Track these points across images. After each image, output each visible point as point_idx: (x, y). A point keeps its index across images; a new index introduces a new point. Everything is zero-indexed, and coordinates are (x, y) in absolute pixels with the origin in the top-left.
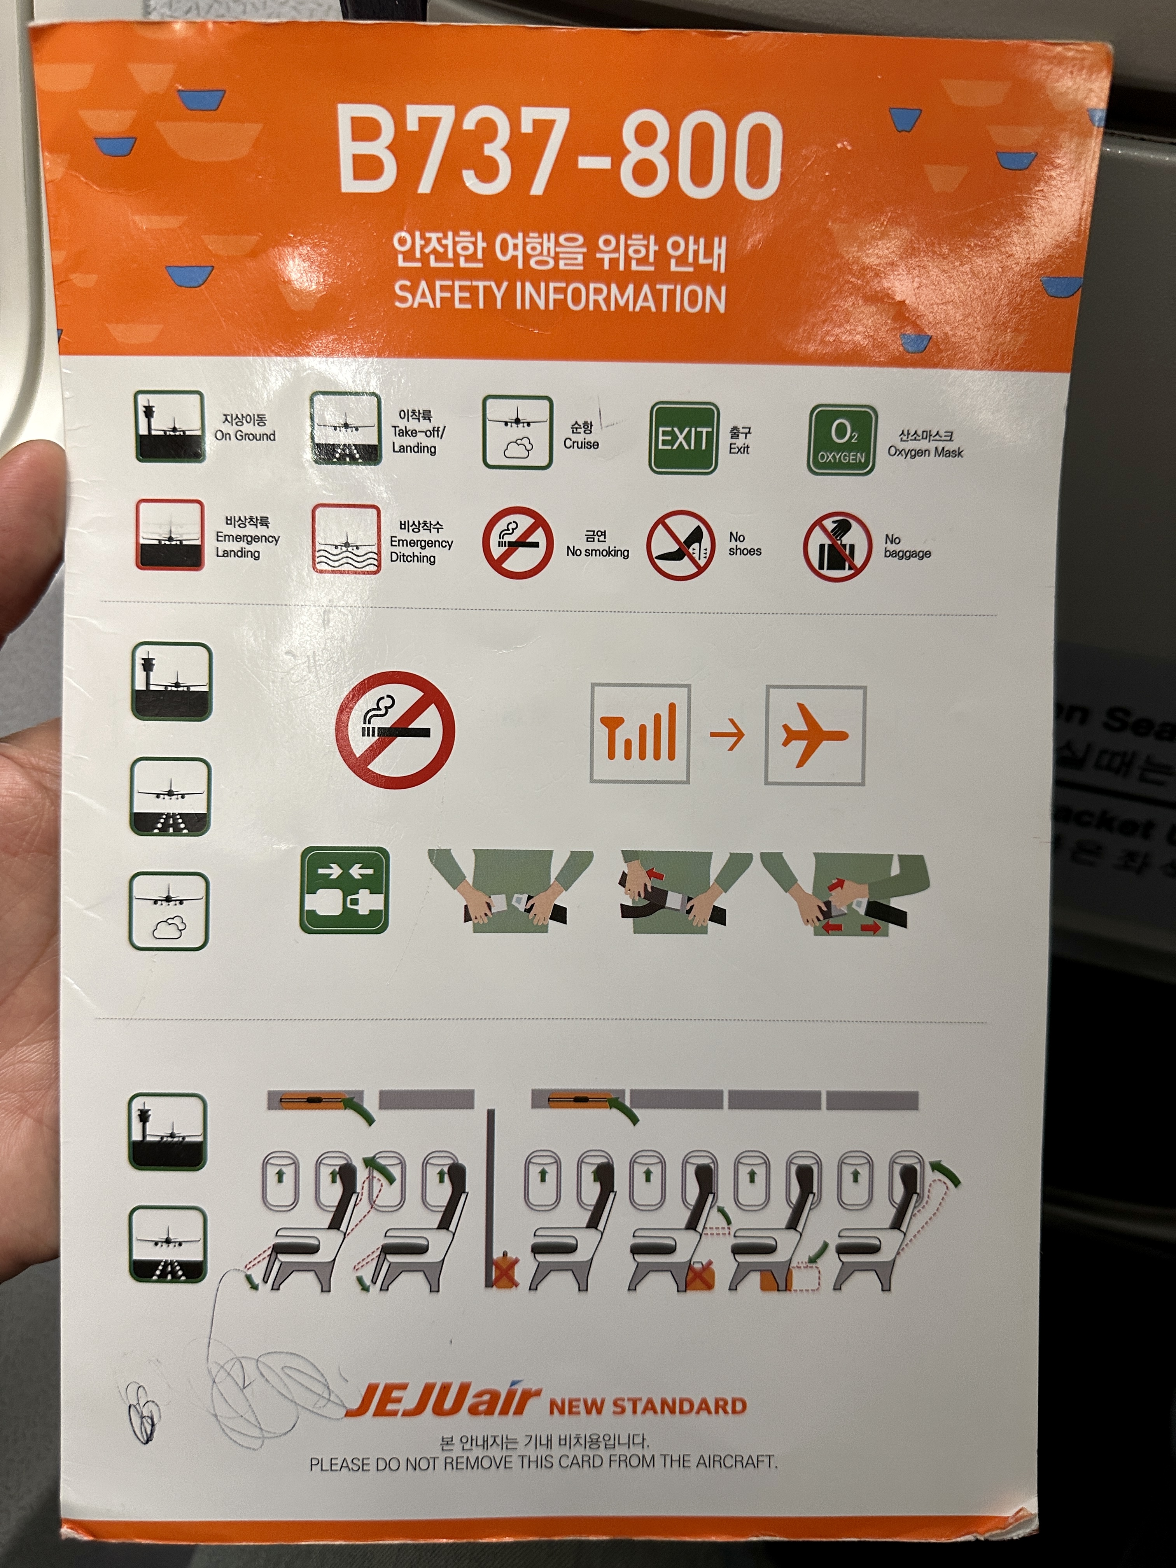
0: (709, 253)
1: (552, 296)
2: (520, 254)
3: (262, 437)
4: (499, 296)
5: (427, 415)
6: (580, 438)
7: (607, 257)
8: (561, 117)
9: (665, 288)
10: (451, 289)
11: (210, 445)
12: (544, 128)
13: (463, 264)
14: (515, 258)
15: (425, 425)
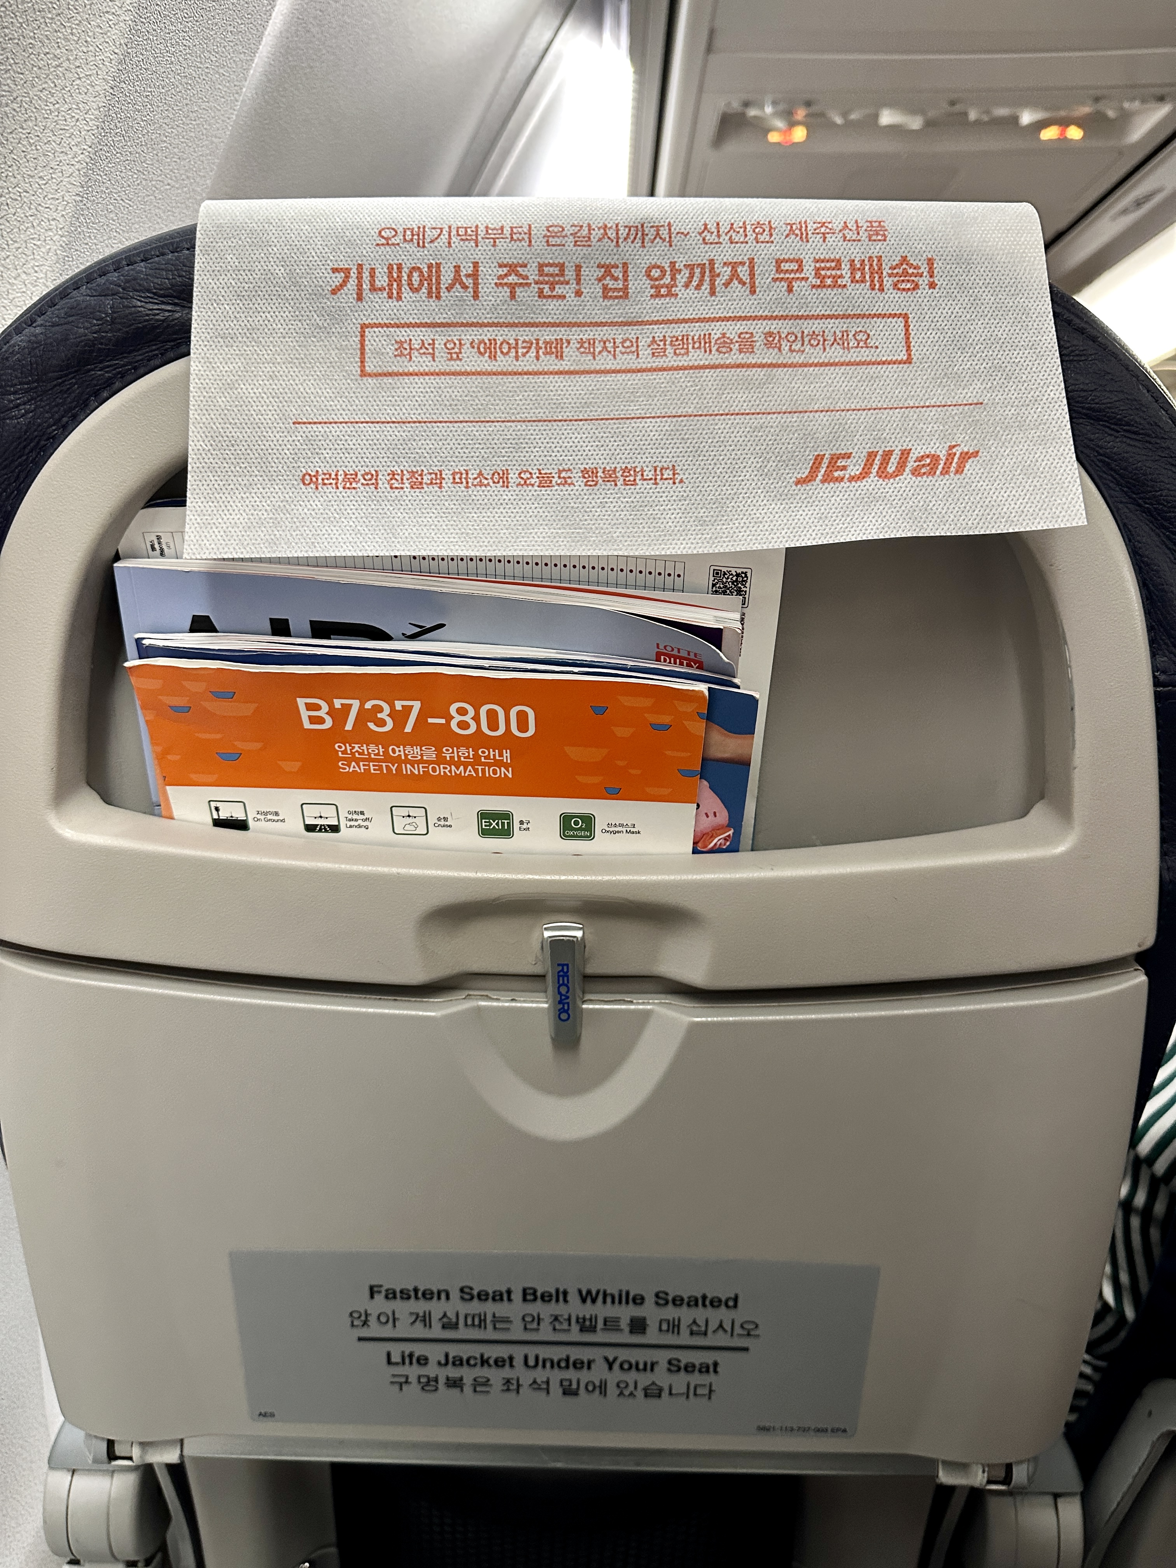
0: (501, 755)
1: (421, 770)
2: (402, 753)
3: (277, 821)
4: (394, 769)
5: (362, 813)
6: (442, 823)
7: (448, 756)
8: (417, 705)
9: (480, 768)
10: (368, 765)
11: (251, 823)
12: (408, 710)
13: (373, 756)
14: (400, 755)
15: (361, 817)
